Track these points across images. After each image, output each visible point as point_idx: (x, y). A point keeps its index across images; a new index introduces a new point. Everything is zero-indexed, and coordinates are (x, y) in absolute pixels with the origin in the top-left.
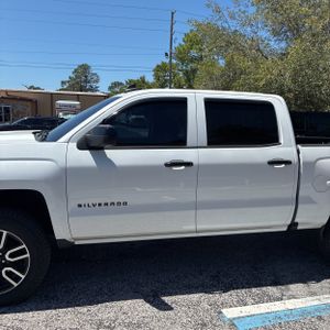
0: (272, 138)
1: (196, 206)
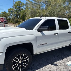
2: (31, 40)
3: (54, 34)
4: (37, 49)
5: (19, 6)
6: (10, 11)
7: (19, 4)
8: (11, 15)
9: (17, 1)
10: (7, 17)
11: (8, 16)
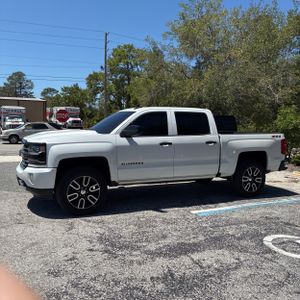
0: (207, 131)
1: (174, 164)
2: (107, 152)
3: (162, 144)
4: (120, 171)
5: (127, 63)
6: (93, 82)
7: (127, 57)
8: (99, 96)
9: (119, 47)
10: (82, 106)
11: (86, 99)
